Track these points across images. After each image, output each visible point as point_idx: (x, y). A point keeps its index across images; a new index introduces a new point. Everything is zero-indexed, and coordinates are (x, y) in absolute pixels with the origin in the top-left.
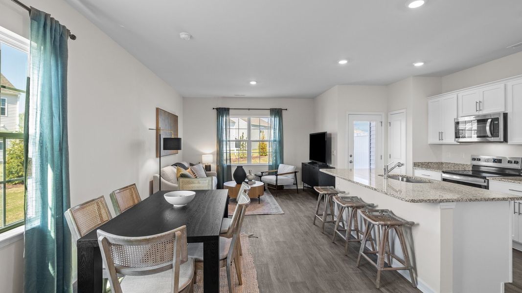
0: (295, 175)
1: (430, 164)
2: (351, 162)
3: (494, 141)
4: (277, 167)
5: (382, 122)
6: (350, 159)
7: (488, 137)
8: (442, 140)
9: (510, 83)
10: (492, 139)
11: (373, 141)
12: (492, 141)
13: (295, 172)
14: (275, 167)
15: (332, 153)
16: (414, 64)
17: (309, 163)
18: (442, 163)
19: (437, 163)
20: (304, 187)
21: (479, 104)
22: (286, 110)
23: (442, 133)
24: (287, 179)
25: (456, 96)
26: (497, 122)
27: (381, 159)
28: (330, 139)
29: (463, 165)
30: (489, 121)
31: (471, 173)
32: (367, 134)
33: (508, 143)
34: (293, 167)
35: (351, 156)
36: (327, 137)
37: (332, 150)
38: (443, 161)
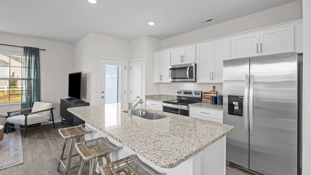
0: (52, 112)
1: (154, 96)
2: (103, 97)
3: (191, 81)
4: (31, 105)
5: (126, 67)
6: (102, 95)
7: (187, 78)
8: (162, 80)
9: (198, 46)
10: (190, 80)
11: (120, 81)
12: (189, 81)
13: (52, 109)
14: (29, 105)
15: (87, 90)
16: (148, 22)
17: (67, 99)
18: (161, 95)
19: (158, 95)
20: (62, 121)
21: (182, 57)
22: (44, 50)
23: (162, 75)
24: (42, 117)
25: (170, 51)
26: (192, 69)
27: (125, 93)
28: (86, 78)
29: (172, 96)
30: (188, 68)
31: (176, 101)
32: (116, 76)
33: (197, 83)
34: (49, 104)
35: (103, 92)
36: (83, 76)
37: (87, 87)
38: (161, 94)
